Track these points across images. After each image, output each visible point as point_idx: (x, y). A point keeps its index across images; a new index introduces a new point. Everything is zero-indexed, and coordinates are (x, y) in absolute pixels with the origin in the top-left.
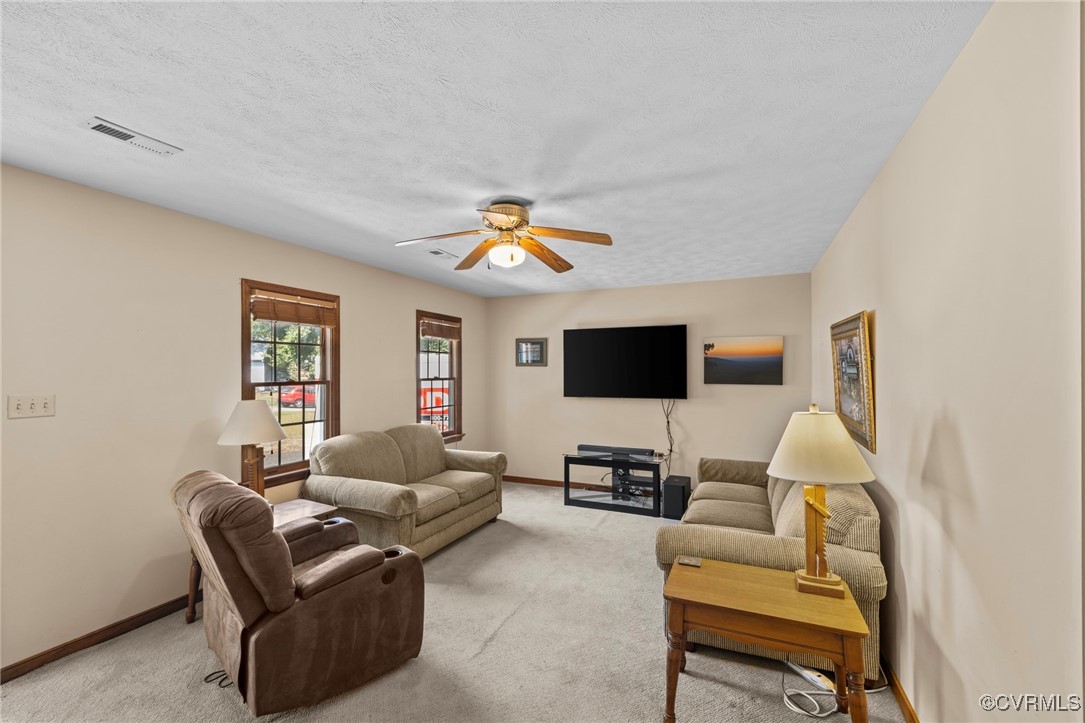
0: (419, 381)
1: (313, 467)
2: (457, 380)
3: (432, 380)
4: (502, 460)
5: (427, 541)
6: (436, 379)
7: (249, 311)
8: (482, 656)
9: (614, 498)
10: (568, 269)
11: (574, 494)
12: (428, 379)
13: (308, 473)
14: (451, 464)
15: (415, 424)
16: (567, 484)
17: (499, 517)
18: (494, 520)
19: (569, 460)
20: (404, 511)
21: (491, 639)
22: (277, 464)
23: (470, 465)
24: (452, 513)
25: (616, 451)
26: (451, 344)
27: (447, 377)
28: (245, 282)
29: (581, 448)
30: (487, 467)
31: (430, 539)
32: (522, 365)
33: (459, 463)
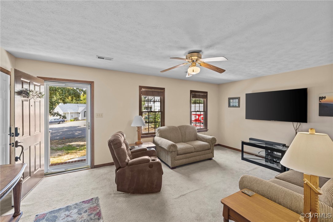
0: (191, 112)
1: (156, 134)
2: (205, 111)
3: (196, 112)
4: (214, 140)
5: (181, 160)
6: (198, 111)
7: (141, 93)
8: (177, 199)
9: (266, 161)
10: (224, 72)
11: (245, 156)
12: (195, 111)
13: (155, 136)
14: (198, 139)
15: (189, 125)
16: (242, 151)
17: (213, 158)
18: (211, 159)
19: (243, 143)
20: (172, 150)
21: (184, 195)
22: (148, 132)
23: (203, 140)
24: (191, 154)
25: (267, 143)
26: (204, 100)
27: (203, 111)
28: (140, 86)
29: (250, 139)
30: (208, 141)
31: (182, 160)
32: (231, 107)
33: (200, 139)
